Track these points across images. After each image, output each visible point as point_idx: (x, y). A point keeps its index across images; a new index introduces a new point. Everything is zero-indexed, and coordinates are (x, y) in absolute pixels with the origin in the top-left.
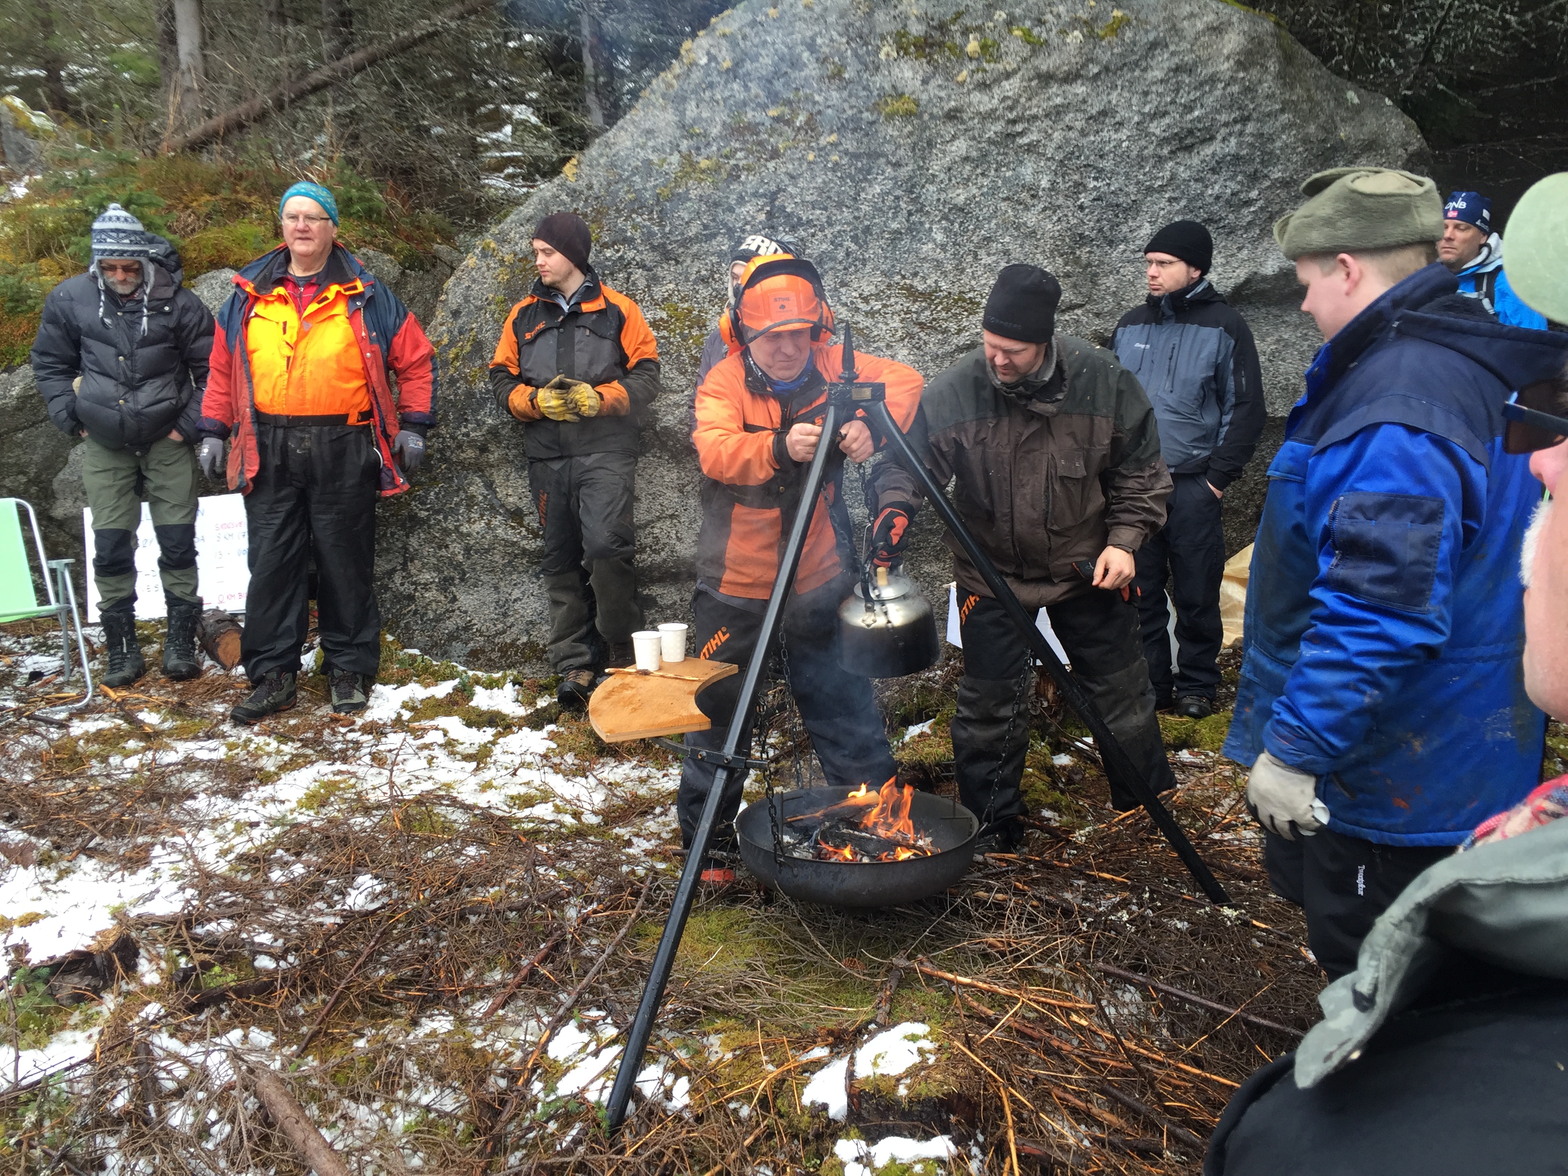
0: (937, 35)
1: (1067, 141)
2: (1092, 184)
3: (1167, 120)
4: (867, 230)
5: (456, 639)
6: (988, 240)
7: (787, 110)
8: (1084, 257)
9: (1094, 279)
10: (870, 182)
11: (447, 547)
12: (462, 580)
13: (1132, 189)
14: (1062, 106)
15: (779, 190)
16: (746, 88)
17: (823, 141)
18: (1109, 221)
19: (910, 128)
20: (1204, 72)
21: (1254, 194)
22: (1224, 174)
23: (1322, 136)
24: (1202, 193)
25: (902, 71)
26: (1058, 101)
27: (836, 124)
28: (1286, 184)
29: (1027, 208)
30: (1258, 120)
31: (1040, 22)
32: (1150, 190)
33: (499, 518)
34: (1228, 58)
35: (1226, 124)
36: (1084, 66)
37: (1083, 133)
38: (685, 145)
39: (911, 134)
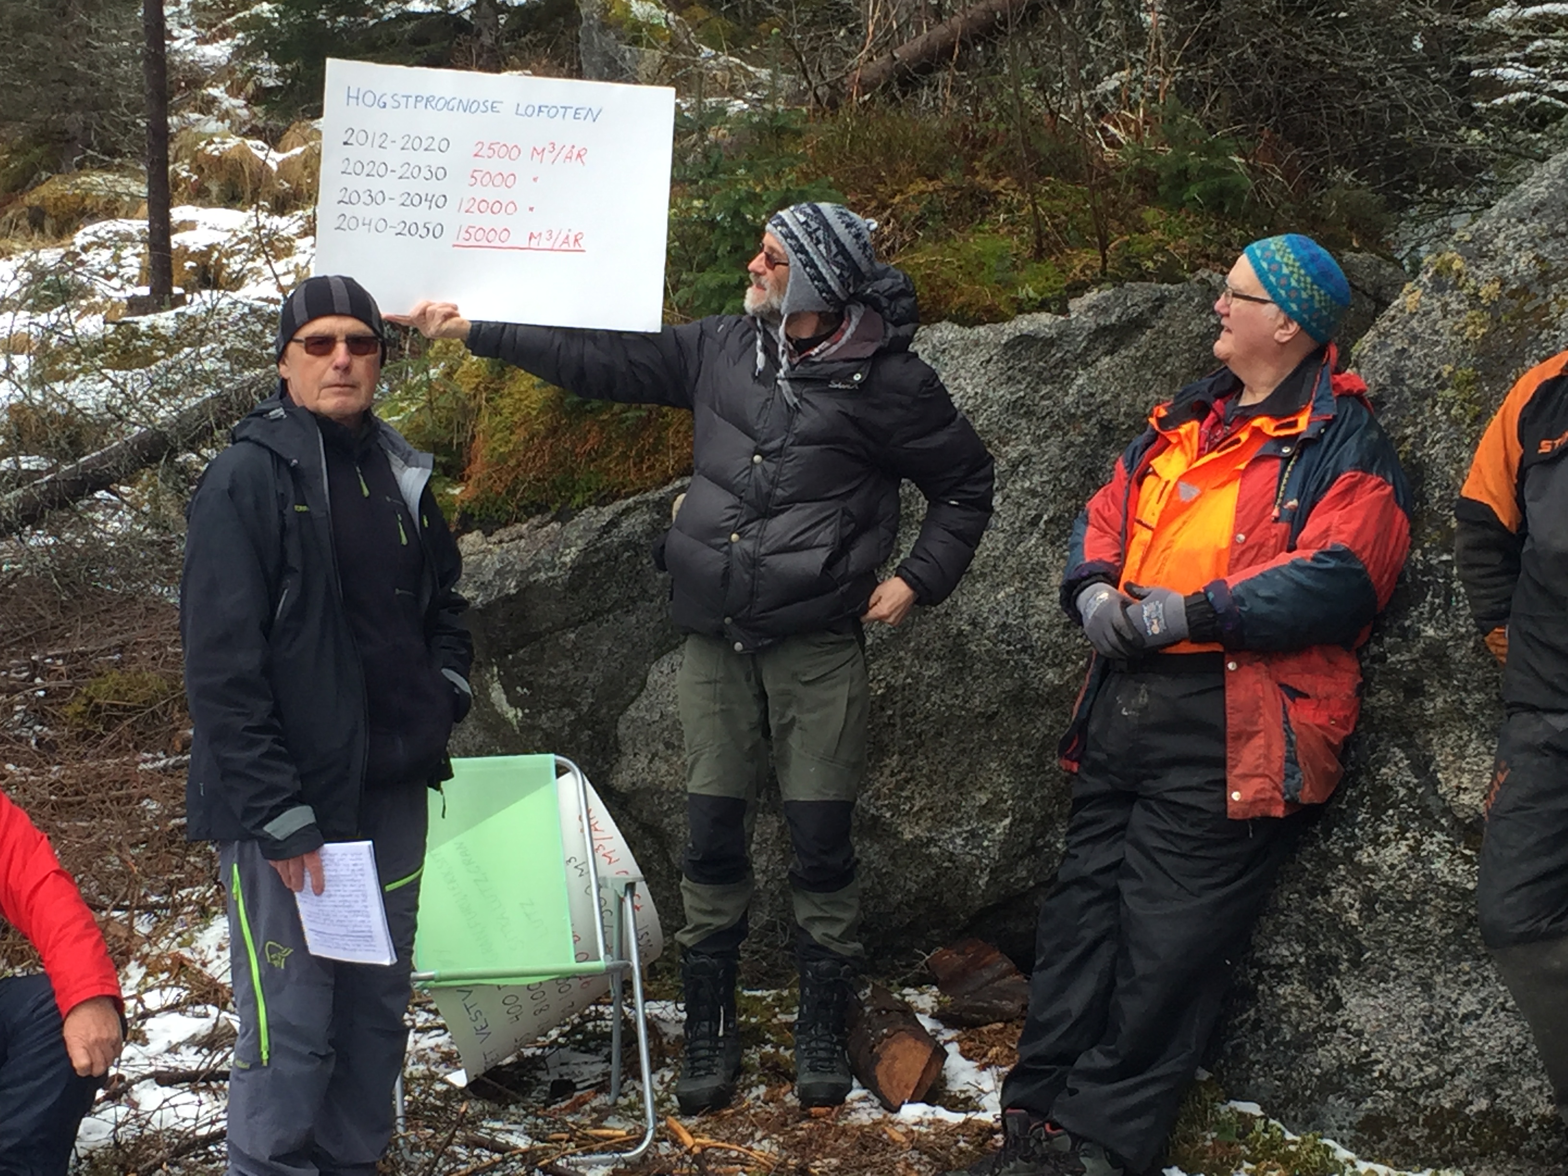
5: (1339, 1089)
11: (1326, 892)
12: (1355, 963)
33: (1440, 836)
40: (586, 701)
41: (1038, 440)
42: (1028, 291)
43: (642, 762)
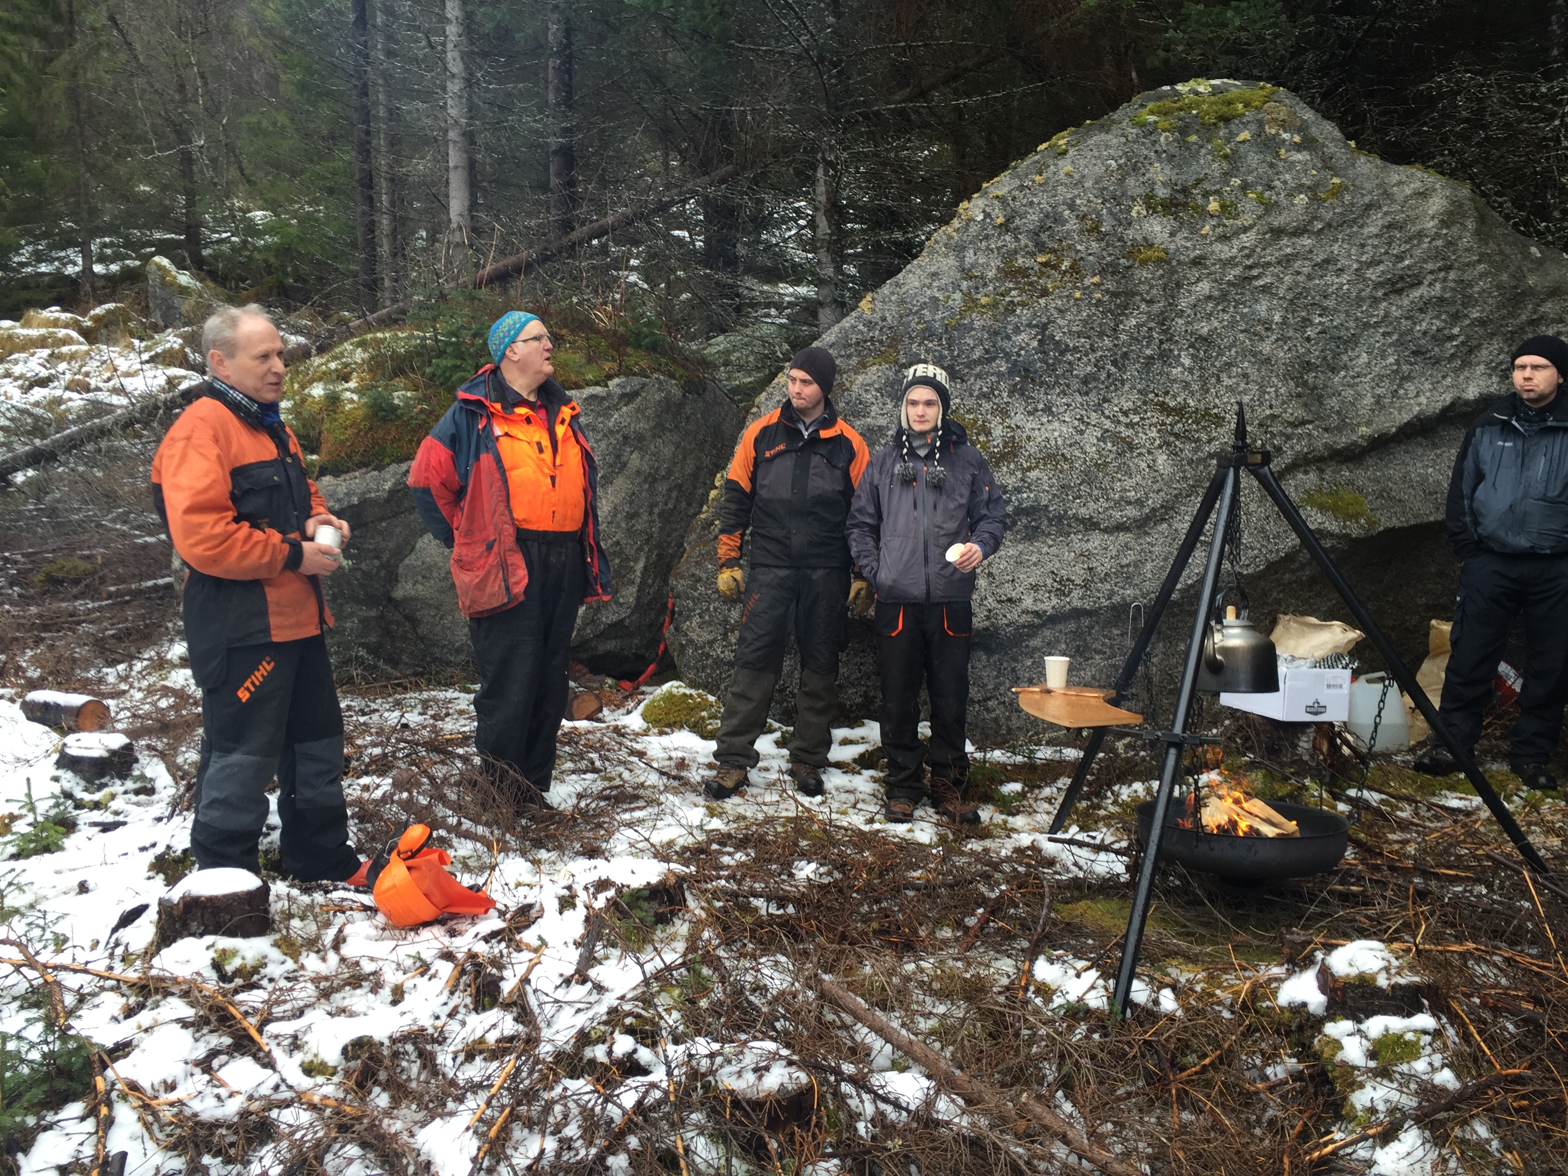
0: (1180, 197)
1: (1297, 284)
2: (1317, 320)
3: (1381, 268)
4: (1125, 355)
6: (1229, 365)
7: (1053, 257)
8: (1311, 381)
9: (1320, 399)
10: (1126, 315)
13: (1352, 324)
14: (1292, 255)
15: (1050, 322)
16: (1017, 239)
17: (1087, 282)
18: (1332, 351)
19: (1161, 272)
20: (1414, 229)
21: (1456, 331)
22: (1430, 314)
23: (1513, 284)
24: (1412, 330)
25: (1151, 226)
26: (1289, 250)
27: (1098, 268)
28: (1482, 322)
29: (1262, 339)
30: (1459, 269)
31: (1270, 188)
32: (1367, 326)
34: (1433, 218)
35: (1432, 272)
36: (1310, 222)
37: (1310, 277)
38: (965, 285)
39: (1162, 276)
40: (386, 556)
41: (597, 441)
42: (590, 377)
43: (409, 586)
